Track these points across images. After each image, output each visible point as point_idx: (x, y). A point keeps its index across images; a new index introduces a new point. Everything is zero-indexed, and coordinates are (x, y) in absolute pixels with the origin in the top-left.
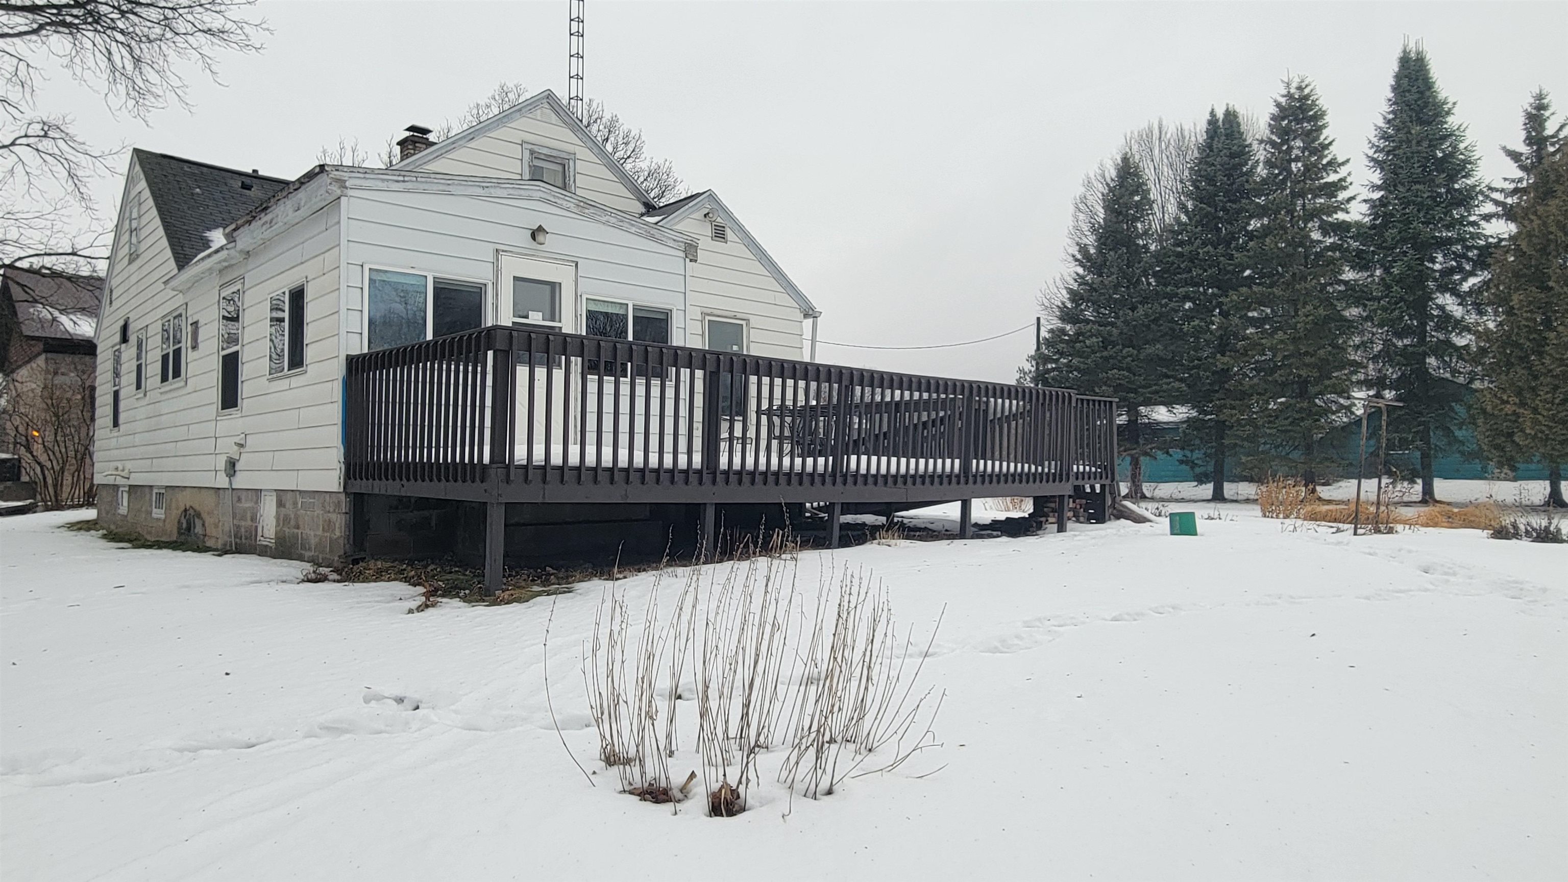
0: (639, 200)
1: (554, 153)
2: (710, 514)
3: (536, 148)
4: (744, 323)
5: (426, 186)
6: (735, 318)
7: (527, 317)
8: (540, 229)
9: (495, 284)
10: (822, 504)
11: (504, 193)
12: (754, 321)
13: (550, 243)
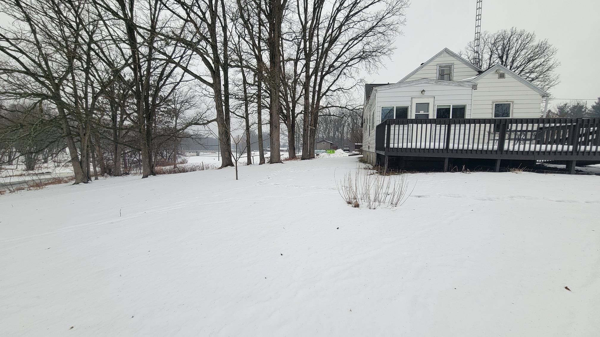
0: (476, 71)
1: (447, 65)
2: (447, 161)
3: (441, 65)
4: (511, 103)
5: (395, 87)
6: (507, 101)
7: (419, 112)
8: (424, 91)
9: (411, 106)
10: (548, 161)
11: (414, 84)
12: (515, 102)
13: (426, 93)
